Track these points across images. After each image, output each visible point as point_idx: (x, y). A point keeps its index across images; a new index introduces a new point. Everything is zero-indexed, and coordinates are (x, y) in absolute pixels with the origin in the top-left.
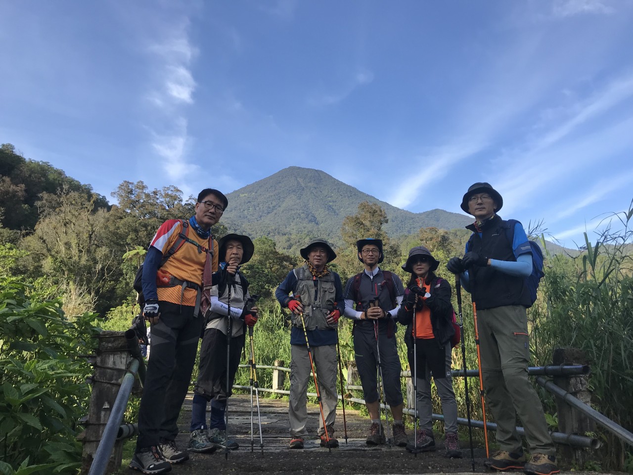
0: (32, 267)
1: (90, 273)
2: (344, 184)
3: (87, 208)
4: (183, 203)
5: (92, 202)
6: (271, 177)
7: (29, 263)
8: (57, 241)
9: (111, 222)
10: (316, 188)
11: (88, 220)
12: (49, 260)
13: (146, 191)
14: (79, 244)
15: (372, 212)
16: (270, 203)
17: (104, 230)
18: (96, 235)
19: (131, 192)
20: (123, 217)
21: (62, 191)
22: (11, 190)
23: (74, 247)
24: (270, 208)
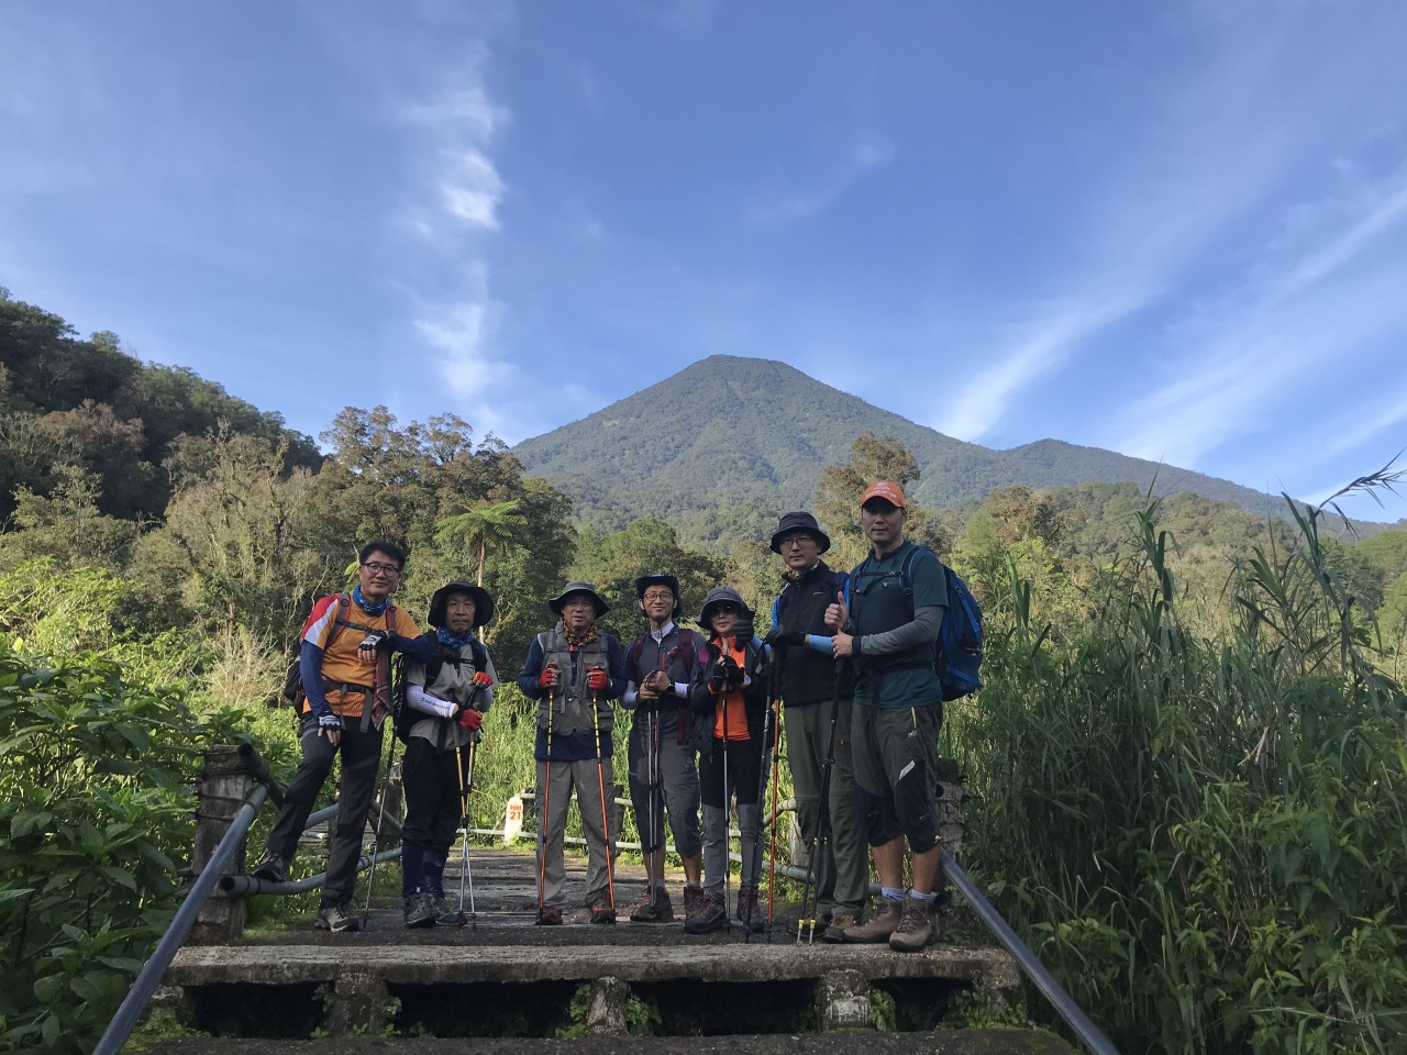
0: (161, 597)
1: (281, 606)
2: (834, 391)
3: (268, 468)
4: (473, 450)
5: (279, 455)
6: (669, 382)
7: (155, 589)
8: (211, 540)
9: (321, 495)
10: (769, 402)
11: (273, 494)
12: (196, 580)
13: (395, 427)
14: (255, 547)
15: (883, 455)
16: (668, 439)
17: (307, 514)
18: (290, 526)
19: (361, 431)
20: (347, 485)
21: (216, 434)
22: (114, 431)
23: (246, 553)
24: (669, 449)
